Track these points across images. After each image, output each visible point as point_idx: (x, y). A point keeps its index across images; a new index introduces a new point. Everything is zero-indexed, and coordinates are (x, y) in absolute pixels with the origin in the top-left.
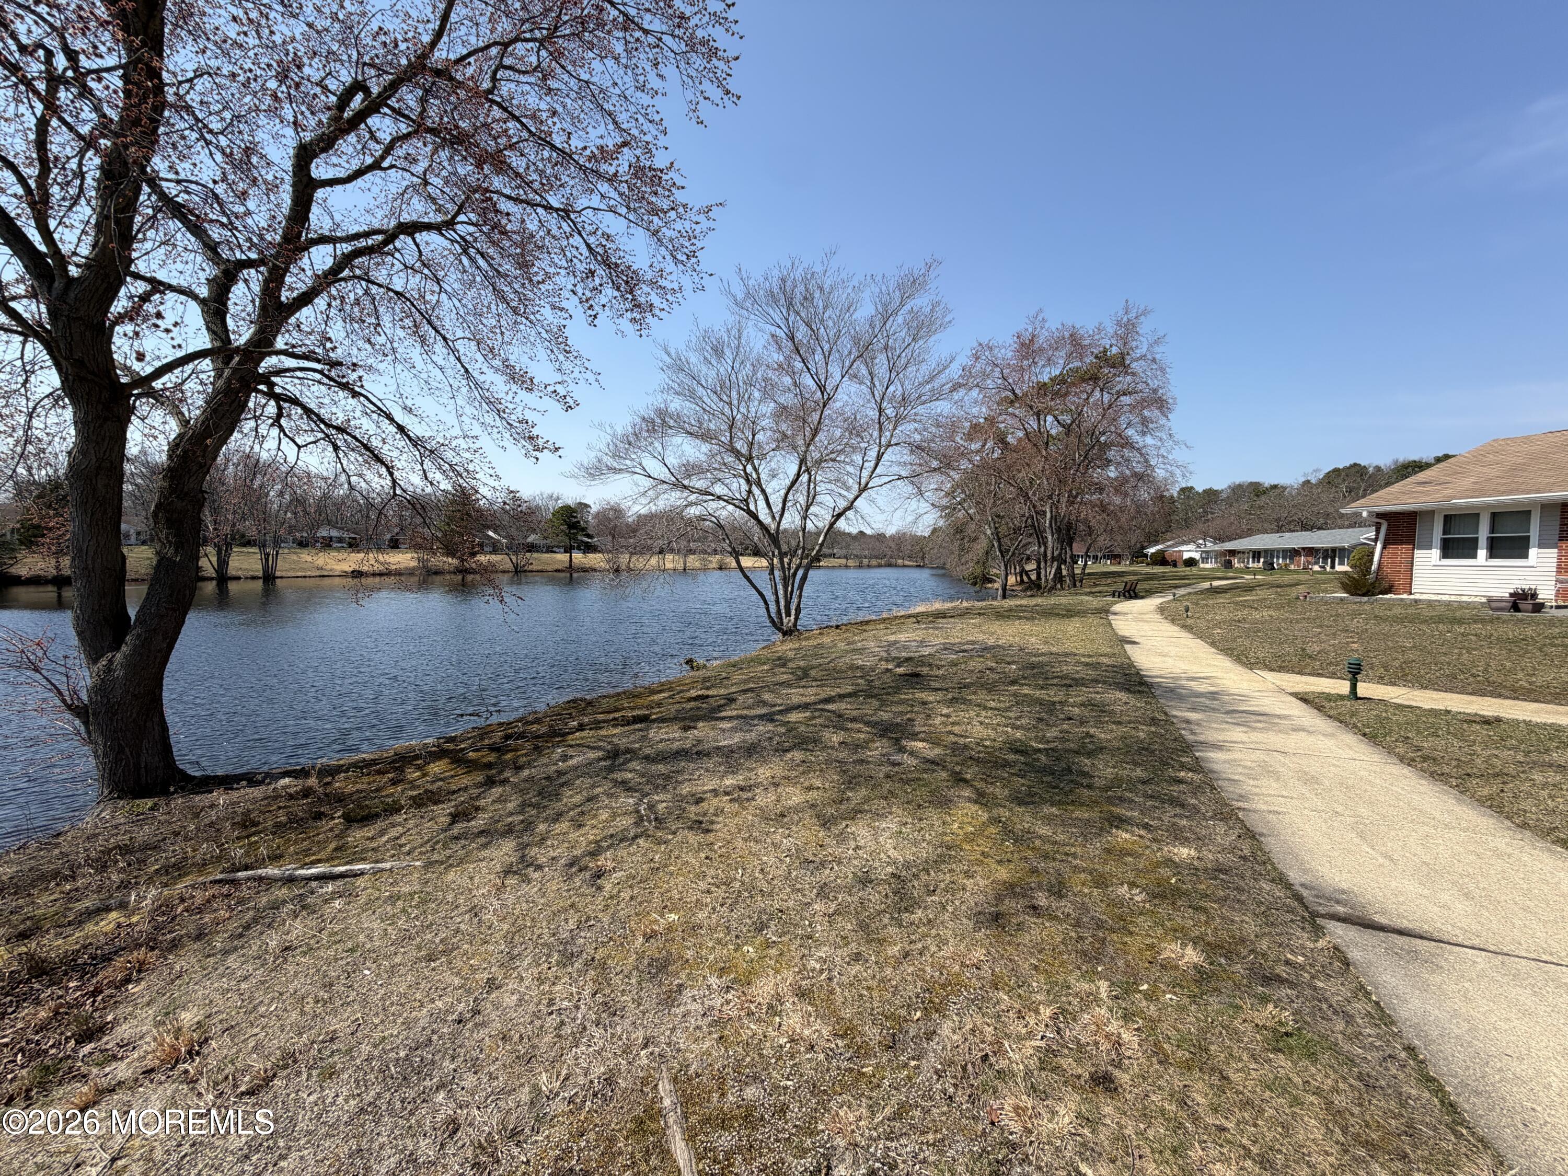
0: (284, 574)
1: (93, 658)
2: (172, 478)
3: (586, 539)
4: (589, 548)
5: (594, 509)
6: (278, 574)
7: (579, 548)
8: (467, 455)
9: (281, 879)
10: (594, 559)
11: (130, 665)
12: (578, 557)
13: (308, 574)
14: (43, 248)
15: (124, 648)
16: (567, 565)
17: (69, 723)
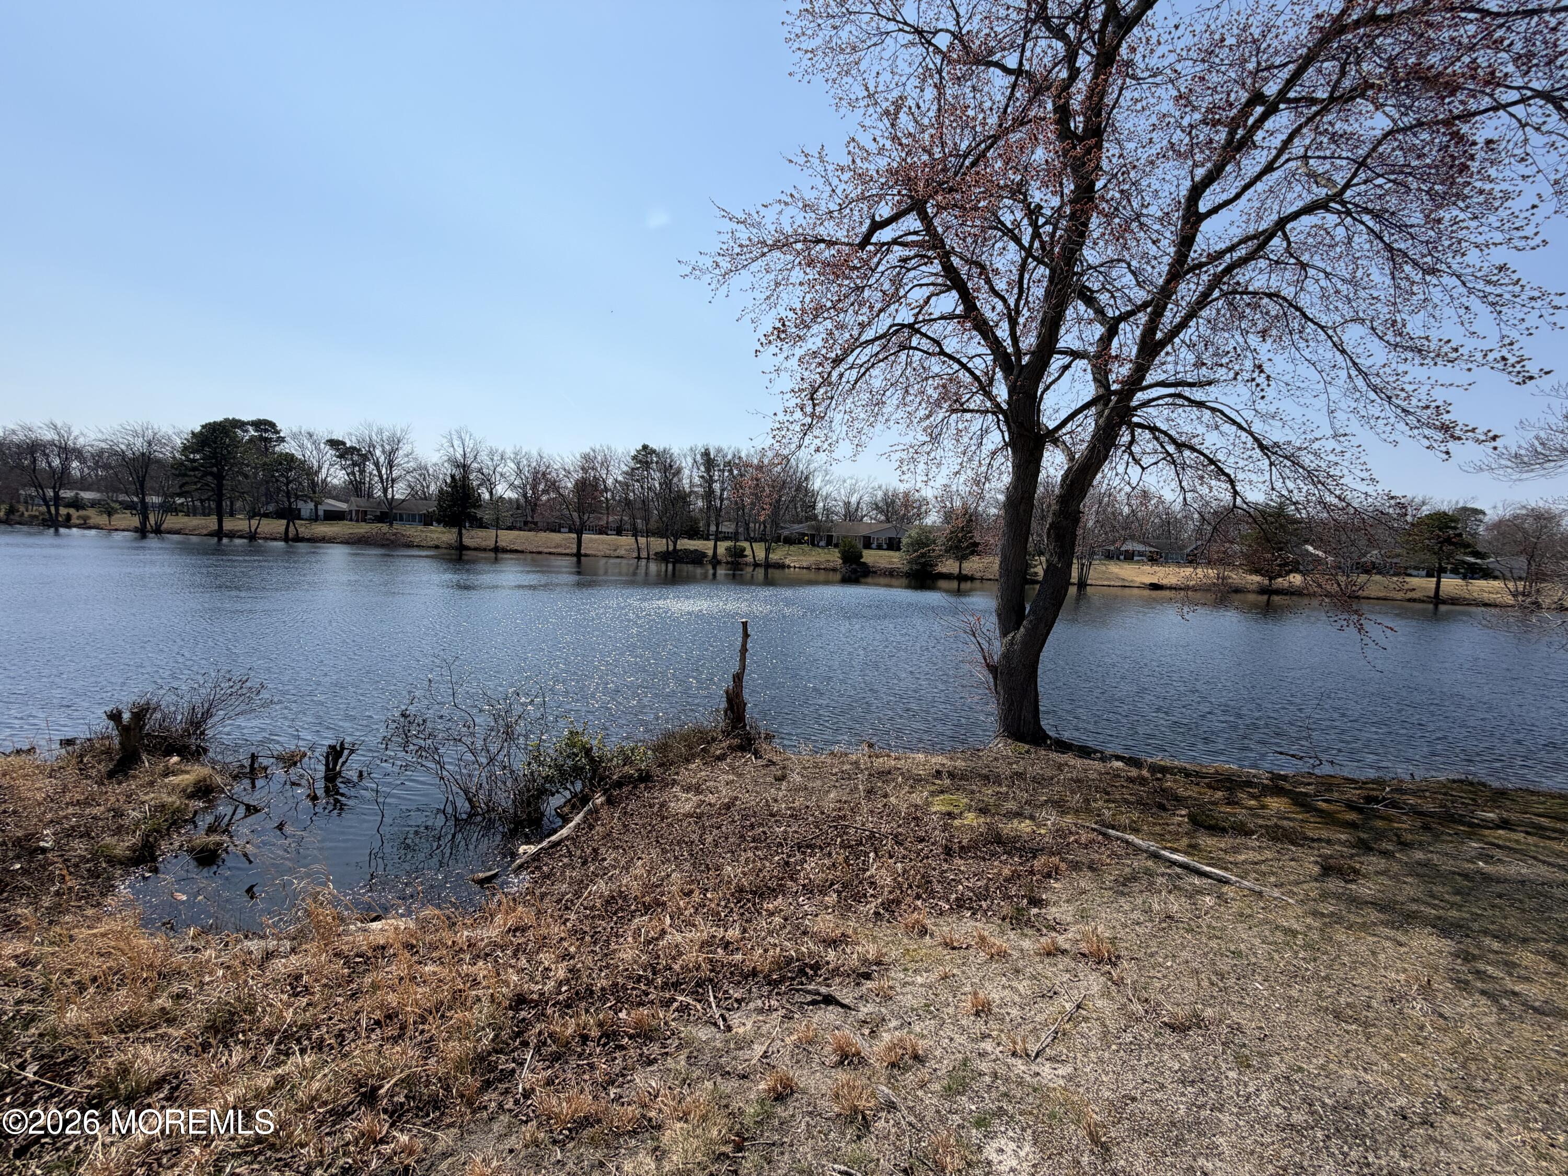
0: (1093, 582)
1: (1004, 634)
2: (1062, 503)
3: (1472, 560)
4: (1472, 572)
5: (1492, 516)
6: (1089, 582)
7: (1455, 571)
8: (1332, 457)
9: (1146, 851)
10: (1482, 587)
11: (1024, 643)
12: (1451, 584)
13: (1112, 583)
14: (1010, 350)
15: (1022, 629)
16: (1432, 594)
17: (982, 675)
